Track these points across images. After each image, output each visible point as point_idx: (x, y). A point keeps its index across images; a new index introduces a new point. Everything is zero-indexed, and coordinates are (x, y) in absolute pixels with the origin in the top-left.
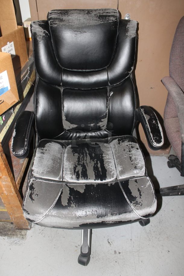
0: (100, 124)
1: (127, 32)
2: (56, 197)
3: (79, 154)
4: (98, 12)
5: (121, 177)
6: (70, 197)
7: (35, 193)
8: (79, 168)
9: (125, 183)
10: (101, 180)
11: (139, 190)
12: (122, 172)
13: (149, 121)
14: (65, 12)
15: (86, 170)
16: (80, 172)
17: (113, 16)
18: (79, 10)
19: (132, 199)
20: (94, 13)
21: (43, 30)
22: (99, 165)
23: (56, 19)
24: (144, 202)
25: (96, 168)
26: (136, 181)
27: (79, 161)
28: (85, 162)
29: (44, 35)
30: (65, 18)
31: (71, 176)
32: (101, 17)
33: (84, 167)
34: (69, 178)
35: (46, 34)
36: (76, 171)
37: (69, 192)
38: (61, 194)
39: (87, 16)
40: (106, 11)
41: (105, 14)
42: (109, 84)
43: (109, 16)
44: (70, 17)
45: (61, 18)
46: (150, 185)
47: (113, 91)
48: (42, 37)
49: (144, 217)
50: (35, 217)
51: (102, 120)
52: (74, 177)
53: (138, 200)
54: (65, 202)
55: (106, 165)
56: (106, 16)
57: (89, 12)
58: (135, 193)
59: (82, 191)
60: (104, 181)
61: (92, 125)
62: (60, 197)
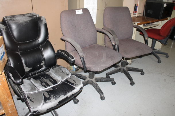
0: (42, 64)
1: (42, 21)
2: (42, 96)
3: (39, 79)
4: (28, 15)
5: (63, 81)
6: (49, 94)
7: (32, 98)
8: (43, 84)
9: (67, 80)
10: (56, 84)
11: (73, 80)
12: (62, 78)
13: (65, 53)
14: (13, 16)
15: (47, 83)
16: (45, 85)
17: (35, 16)
18: (19, 15)
19: (73, 84)
20: (26, 16)
21: (4, 26)
22: (51, 80)
23: (10, 20)
24: (78, 83)
25: (50, 81)
26: (70, 78)
27: (41, 82)
28: (44, 81)
29: (5, 28)
30: (14, 19)
31: (42, 88)
32: (30, 17)
33: (45, 82)
34: (42, 89)
35: (6, 28)
36: (43, 85)
37: (46, 92)
38: (43, 94)
39: (24, 17)
40: (31, 14)
41: (31, 15)
42: (40, 45)
43: (34, 16)
44: (17, 18)
45: (13, 19)
46: (76, 77)
47: (43, 48)
48: (5, 29)
49: (80, 89)
50: (37, 108)
51: (42, 62)
52: (44, 87)
53: (75, 83)
54: (48, 96)
55: (54, 78)
56: (32, 16)
57: (24, 15)
58: (73, 82)
59: (52, 90)
60: (57, 84)
61: (38, 65)
62: (44, 96)
